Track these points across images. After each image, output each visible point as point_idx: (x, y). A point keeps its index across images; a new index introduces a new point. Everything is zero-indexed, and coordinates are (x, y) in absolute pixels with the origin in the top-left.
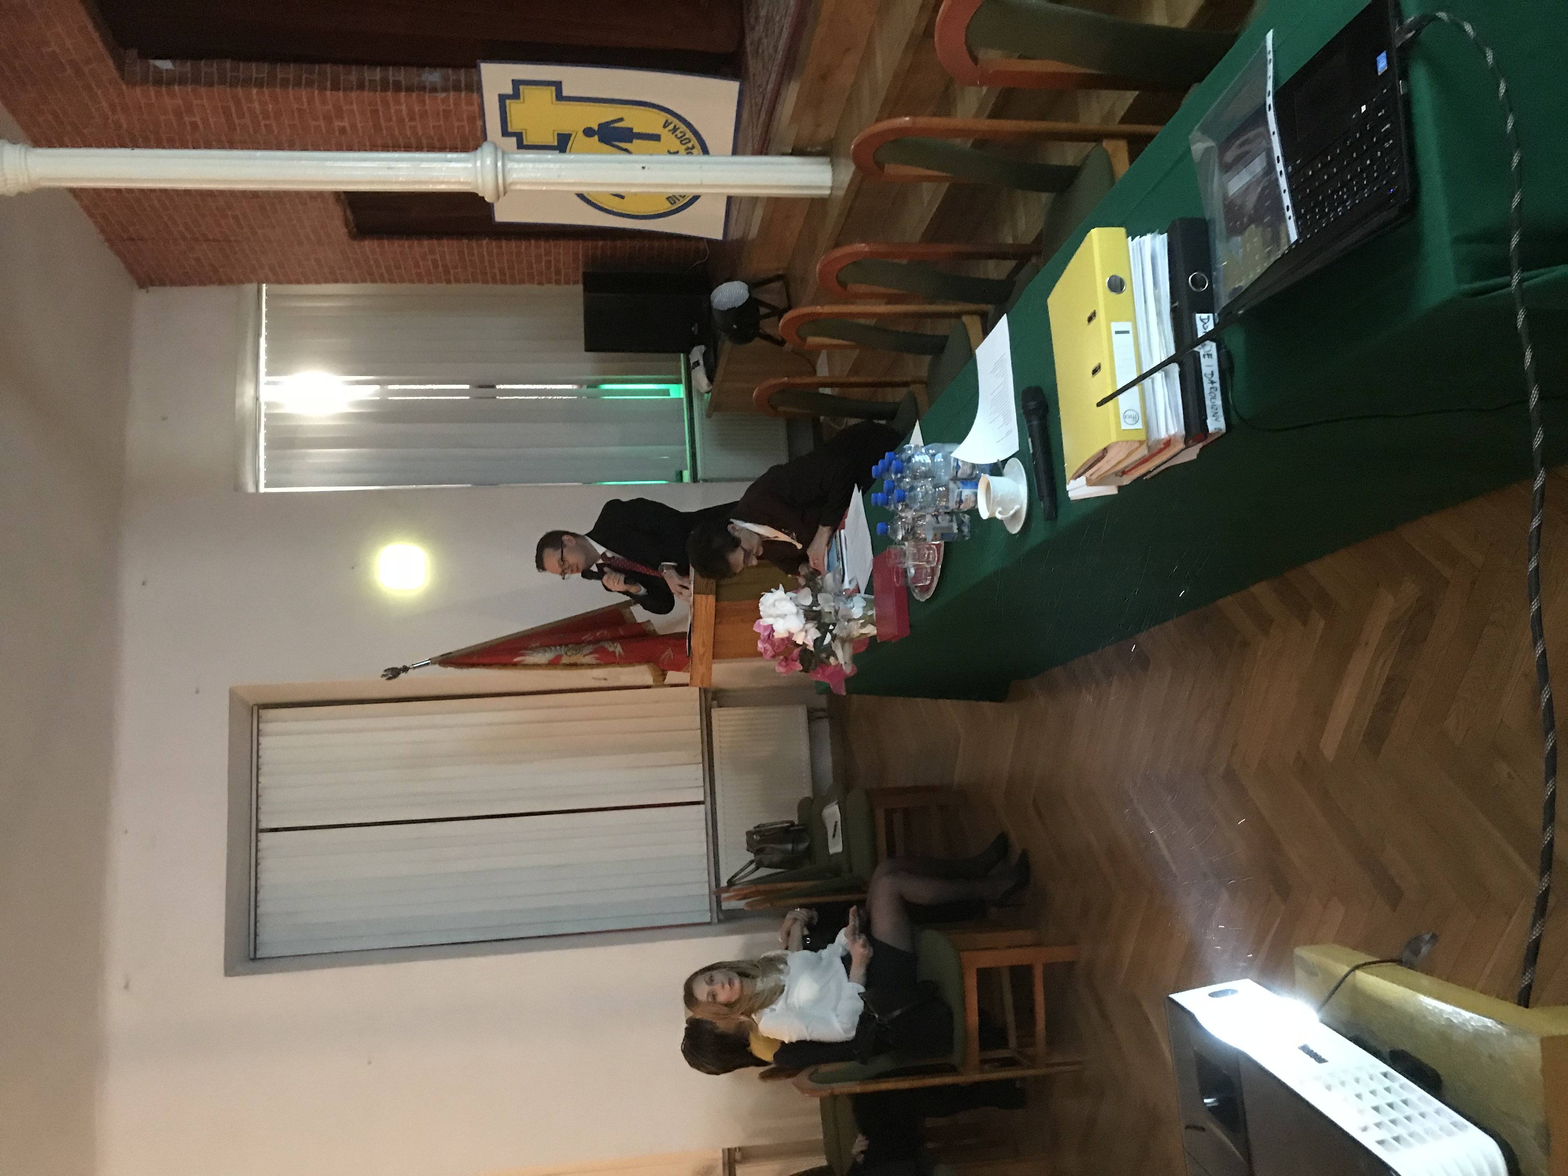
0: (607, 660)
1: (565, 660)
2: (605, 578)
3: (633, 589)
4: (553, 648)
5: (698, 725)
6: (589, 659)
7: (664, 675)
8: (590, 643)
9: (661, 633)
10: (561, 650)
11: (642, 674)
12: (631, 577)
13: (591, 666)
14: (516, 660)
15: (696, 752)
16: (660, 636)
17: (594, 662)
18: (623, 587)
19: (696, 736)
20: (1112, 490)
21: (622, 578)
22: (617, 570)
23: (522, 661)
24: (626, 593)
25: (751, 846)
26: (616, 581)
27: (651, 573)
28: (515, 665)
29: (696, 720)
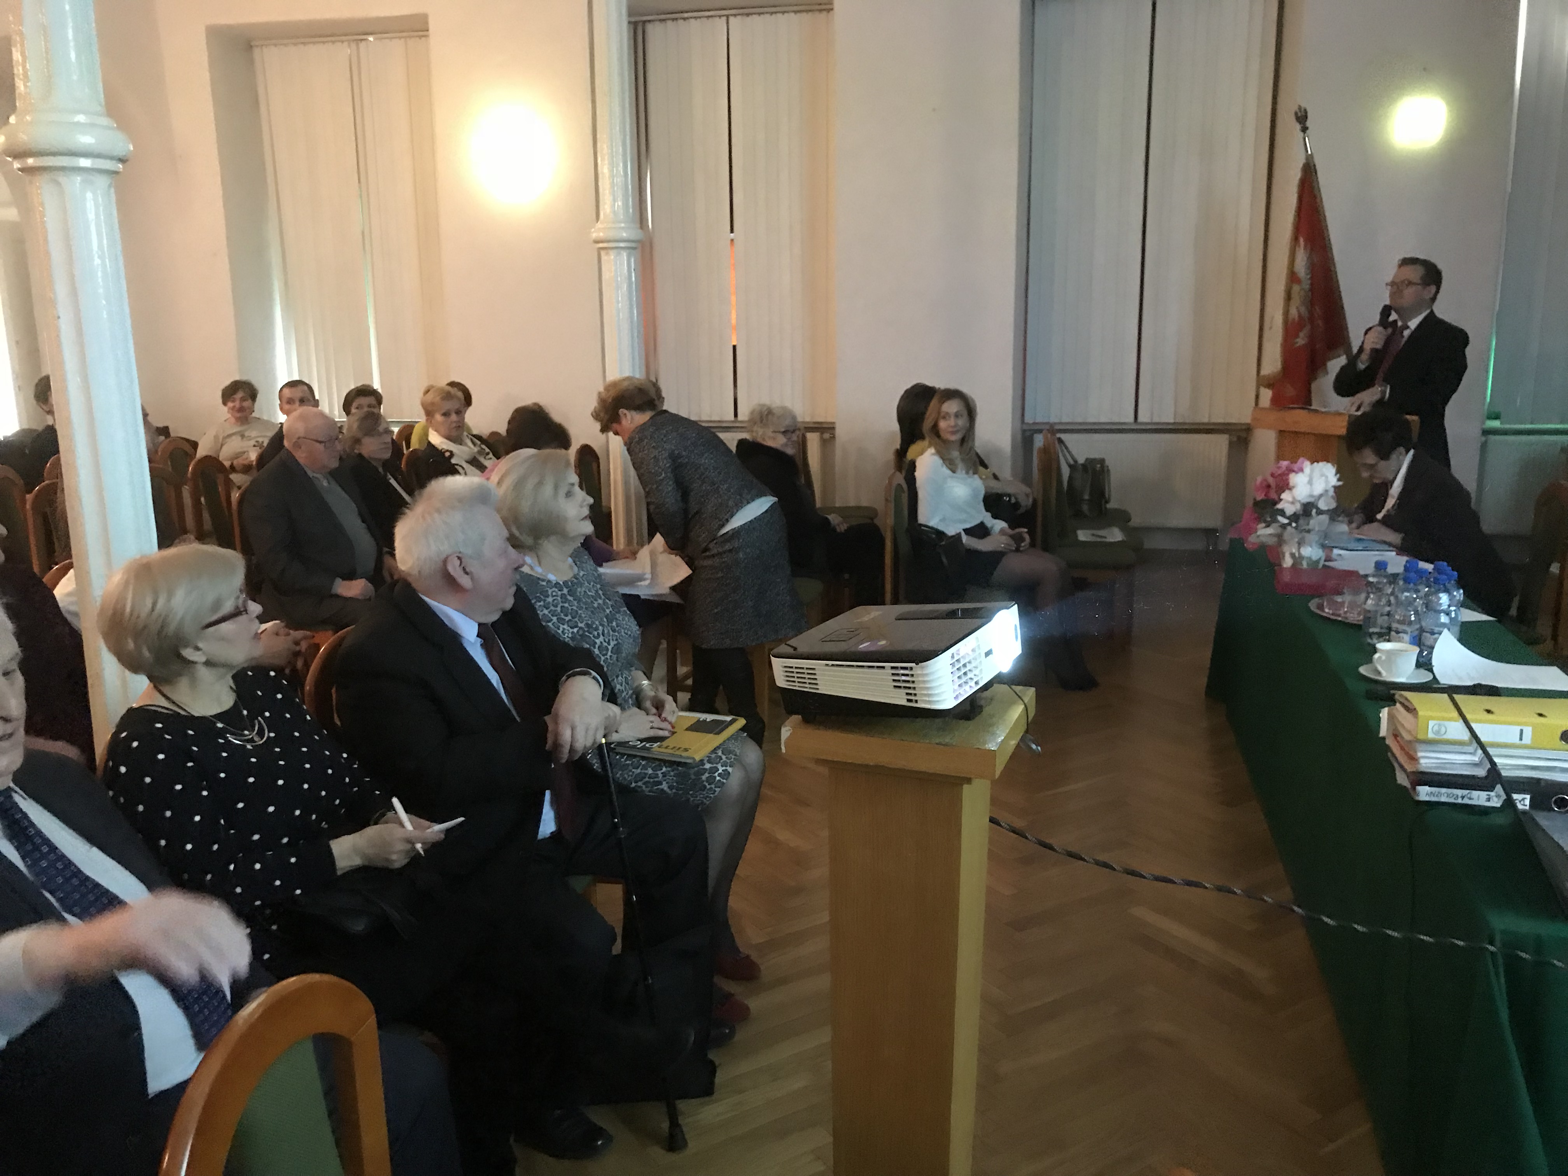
0: (1290, 330)
1: (1296, 288)
2: (1380, 329)
3: (1364, 357)
4: (1309, 277)
5: (1214, 420)
6: (1294, 312)
7: (1269, 386)
8: (1311, 313)
9: (1314, 386)
10: (1306, 285)
11: (1273, 364)
12: (1377, 355)
13: (1286, 313)
14: (1302, 240)
15: (1187, 416)
16: (1310, 384)
17: (1290, 317)
18: (1368, 347)
19: (1204, 418)
20: (1383, 732)
21: (1379, 346)
22: (1388, 342)
23: (1299, 246)
24: (1361, 349)
25: (1090, 462)
26: (1375, 340)
27: (1380, 375)
28: (1295, 239)
29: (1219, 418)
